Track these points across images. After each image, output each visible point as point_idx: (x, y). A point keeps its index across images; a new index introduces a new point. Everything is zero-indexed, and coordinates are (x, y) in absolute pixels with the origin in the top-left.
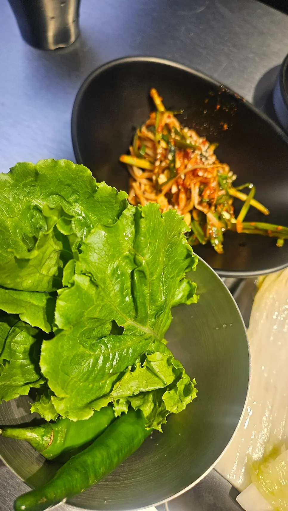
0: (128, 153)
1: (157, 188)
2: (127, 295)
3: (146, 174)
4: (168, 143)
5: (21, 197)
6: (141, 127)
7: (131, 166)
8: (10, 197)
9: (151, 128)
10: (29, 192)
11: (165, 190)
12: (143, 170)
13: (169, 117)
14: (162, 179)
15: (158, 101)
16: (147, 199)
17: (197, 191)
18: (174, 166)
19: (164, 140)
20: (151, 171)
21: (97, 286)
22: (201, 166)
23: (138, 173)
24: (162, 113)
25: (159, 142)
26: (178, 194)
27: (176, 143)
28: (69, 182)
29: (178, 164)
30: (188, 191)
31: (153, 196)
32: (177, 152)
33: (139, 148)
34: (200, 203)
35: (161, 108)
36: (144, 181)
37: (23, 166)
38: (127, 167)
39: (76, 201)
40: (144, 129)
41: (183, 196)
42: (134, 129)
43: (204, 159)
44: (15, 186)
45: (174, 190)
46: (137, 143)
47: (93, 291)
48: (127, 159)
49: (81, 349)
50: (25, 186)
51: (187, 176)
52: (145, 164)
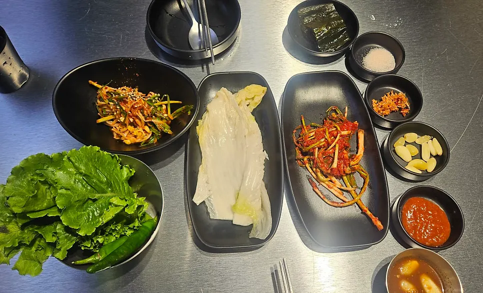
0: (100, 117)
1: (123, 124)
2: (87, 186)
3: (115, 121)
4: (113, 101)
5: (23, 180)
6: (97, 101)
7: (105, 122)
8: (18, 182)
9: (101, 99)
10: (25, 176)
11: (127, 122)
12: (112, 120)
13: (106, 88)
14: (122, 119)
15: (95, 84)
16: (124, 132)
17: (141, 114)
18: (123, 110)
19: (111, 102)
20: (116, 118)
21: (69, 189)
22: (134, 103)
23: (111, 123)
24: (102, 88)
25: (109, 104)
26: (134, 121)
27: (117, 99)
28: (38, 162)
29: (124, 108)
30: (137, 117)
31: (125, 129)
32: (120, 103)
33: (102, 112)
34: (146, 119)
35: (100, 87)
36: (116, 125)
37: (15, 169)
38: (103, 123)
39: (48, 167)
40: (98, 101)
41: (137, 120)
42: (94, 104)
43: (134, 98)
44: (17, 178)
45: (132, 120)
46: (99, 110)
47: (69, 192)
48: (100, 121)
49: (79, 213)
50: (21, 175)
51: (132, 111)
52: (111, 117)
